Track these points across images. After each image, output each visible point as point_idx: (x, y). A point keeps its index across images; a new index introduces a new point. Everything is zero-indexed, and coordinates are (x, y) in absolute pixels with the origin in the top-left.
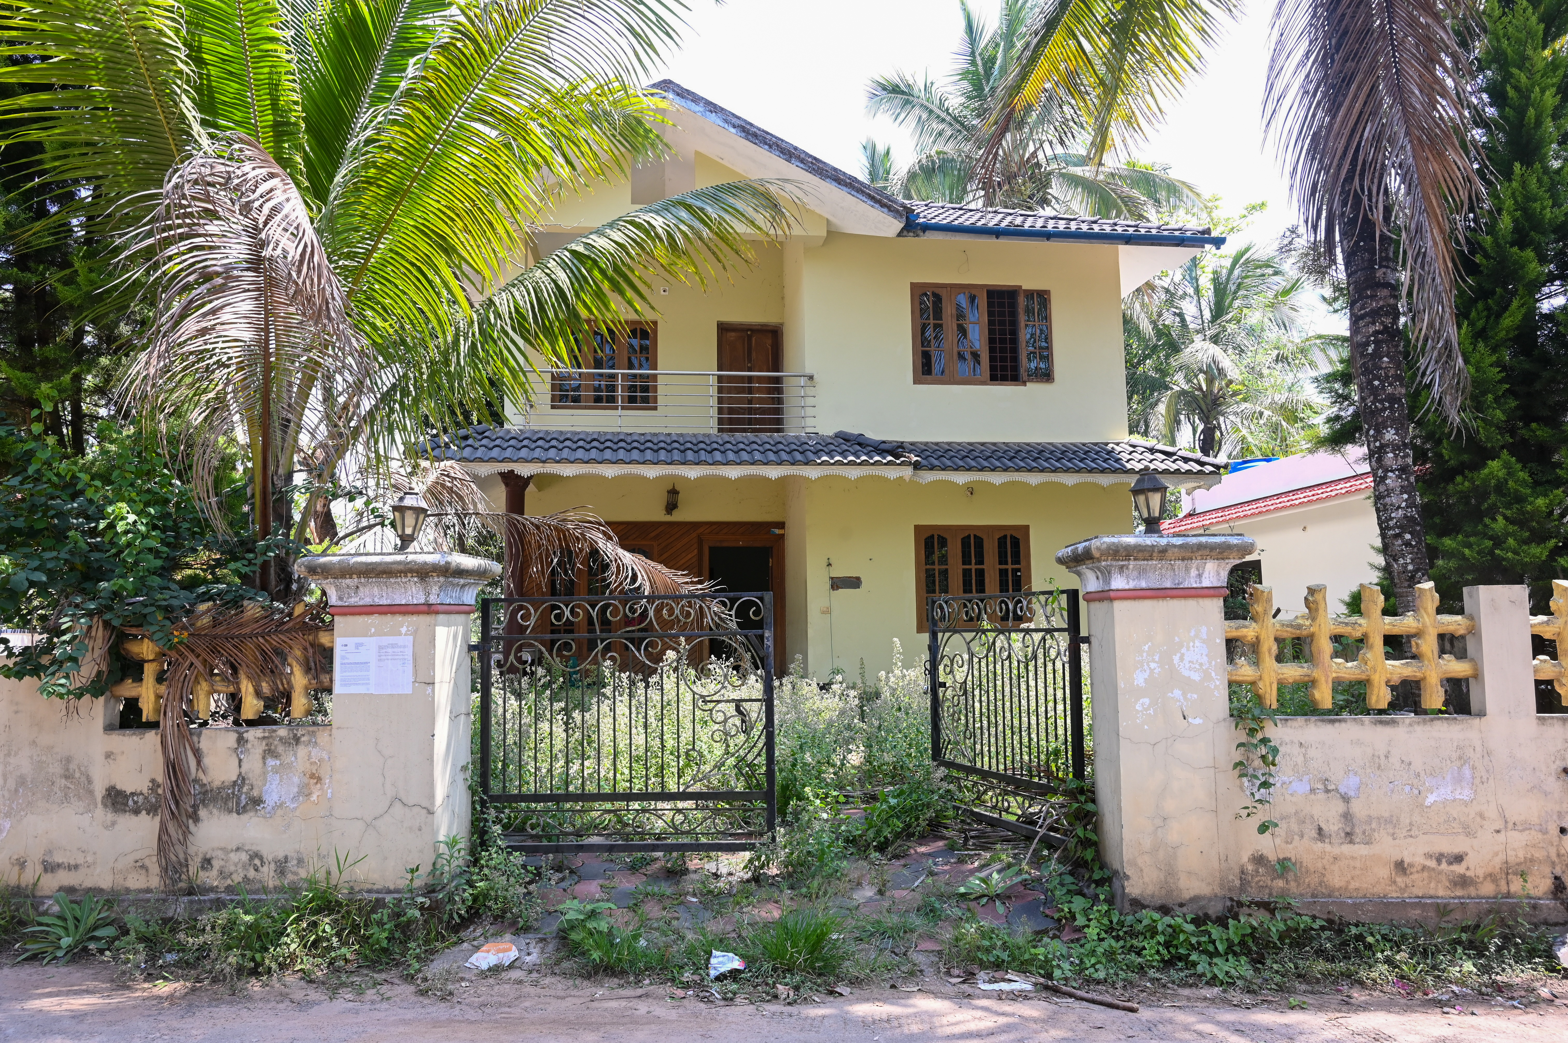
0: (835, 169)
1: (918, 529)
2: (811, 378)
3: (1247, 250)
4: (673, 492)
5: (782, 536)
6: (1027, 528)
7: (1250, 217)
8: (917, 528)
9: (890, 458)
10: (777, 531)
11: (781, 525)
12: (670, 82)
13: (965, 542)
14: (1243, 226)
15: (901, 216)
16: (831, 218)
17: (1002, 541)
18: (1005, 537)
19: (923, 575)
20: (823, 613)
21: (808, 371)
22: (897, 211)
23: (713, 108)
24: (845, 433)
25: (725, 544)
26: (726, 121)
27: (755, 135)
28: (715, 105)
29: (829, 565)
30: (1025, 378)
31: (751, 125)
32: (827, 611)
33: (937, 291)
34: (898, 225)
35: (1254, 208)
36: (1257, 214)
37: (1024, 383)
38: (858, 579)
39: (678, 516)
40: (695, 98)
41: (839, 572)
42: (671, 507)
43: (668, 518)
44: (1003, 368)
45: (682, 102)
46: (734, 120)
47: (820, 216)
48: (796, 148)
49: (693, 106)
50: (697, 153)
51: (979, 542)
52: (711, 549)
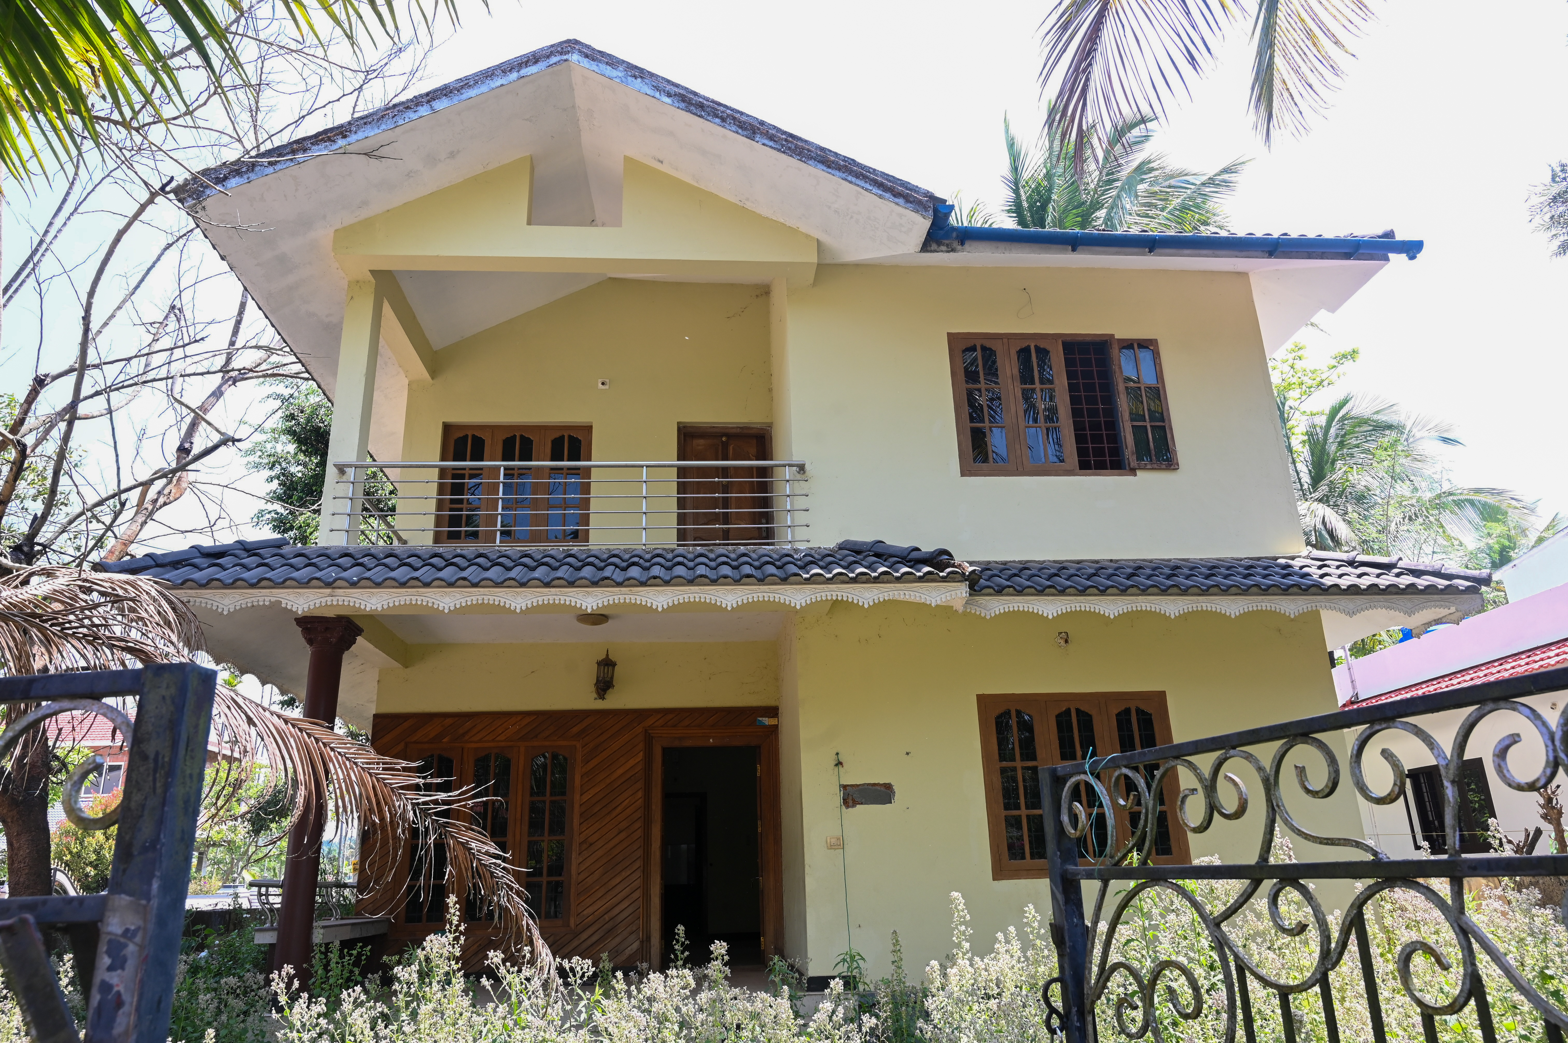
0: (823, 149)
1: (983, 701)
2: (801, 468)
3: (1344, 402)
4: (607, 664)
5: (775, 729)
6: (1162, 695)
7: (1341, 369)
8: (981, 699)
9: (927, 569)
10: (767, 721)
11: (773, 711)
12: (577, 42)
13: (1063, 721)
14: (1333, 378)
15: (926, 208)
16: (823, 238)
17: (1123, 718)
18: (1127, 711)
19: (997, 780)
20: (831, 847)
21: (797, 459)
22: (919, 203)
23: (638, 73)
24: (855, 543)
25: (689, 743)
26: (657, 88)
27: (701, 106)
28: (641, 70)
29: (839, 764)
30: (1134, 463)
31: (695, 94)
32: (838, 844)
33: (988, 344)
34: (922, 224)
35: (1344, 356)
36: (1348, 364)
37: (1133, 471)
38: (888, 787)
39: (615, 701)
40: (612, 61)
41: (855, 776)
42: (604, 686)
43: (600, 705)
44: (1099, 452)
45: (593, 66)
46: (669, 88)
47: (807, 236)
48: (762, 123)
49: (609, 71)
50: (627, 159)
51: (1086, 721)
52: (665, 750)
